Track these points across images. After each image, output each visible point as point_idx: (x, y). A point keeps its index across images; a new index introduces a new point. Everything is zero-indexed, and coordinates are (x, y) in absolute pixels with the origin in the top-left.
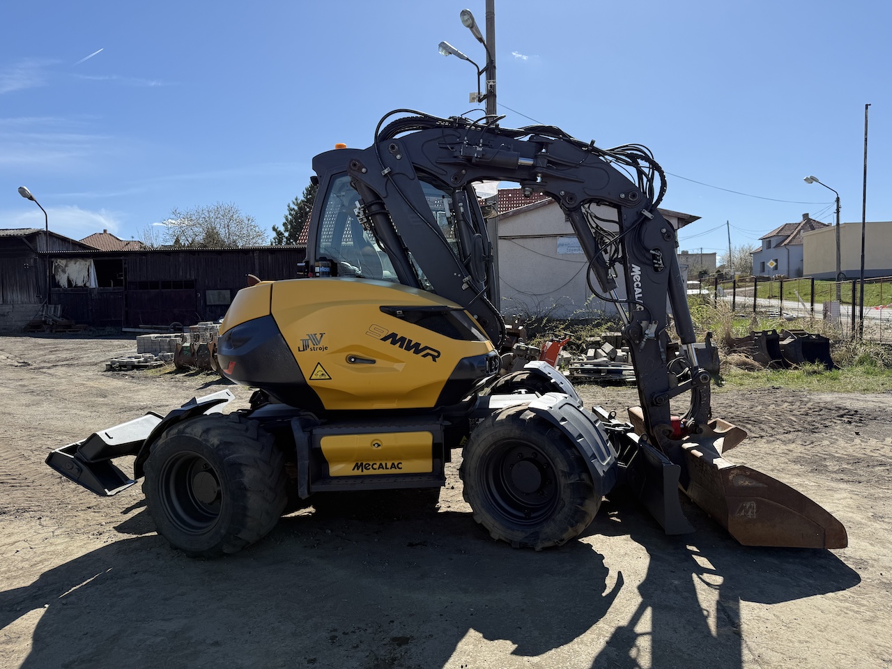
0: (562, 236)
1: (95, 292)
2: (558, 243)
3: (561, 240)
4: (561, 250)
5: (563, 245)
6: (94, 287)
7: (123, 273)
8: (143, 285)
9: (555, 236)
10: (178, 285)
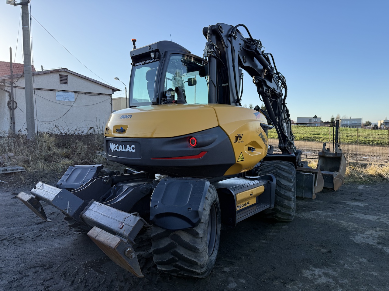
0: (58, 91)
2: (56, 94)
3: (58, 93)
4: (58, 98)
5: (59, 96)
9: (55, 90)
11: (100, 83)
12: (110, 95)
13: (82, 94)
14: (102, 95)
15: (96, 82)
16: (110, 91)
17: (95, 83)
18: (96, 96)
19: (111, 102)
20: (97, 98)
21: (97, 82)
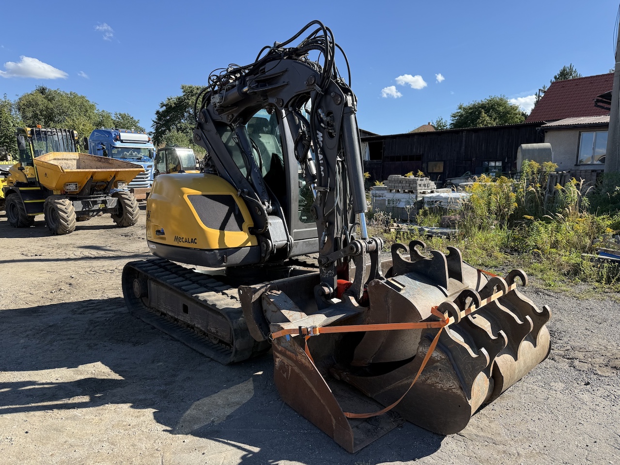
1: (368, 163)
6: (367, 160)
7: (382, 151)
8: (393, 159)
10: (412, 158)
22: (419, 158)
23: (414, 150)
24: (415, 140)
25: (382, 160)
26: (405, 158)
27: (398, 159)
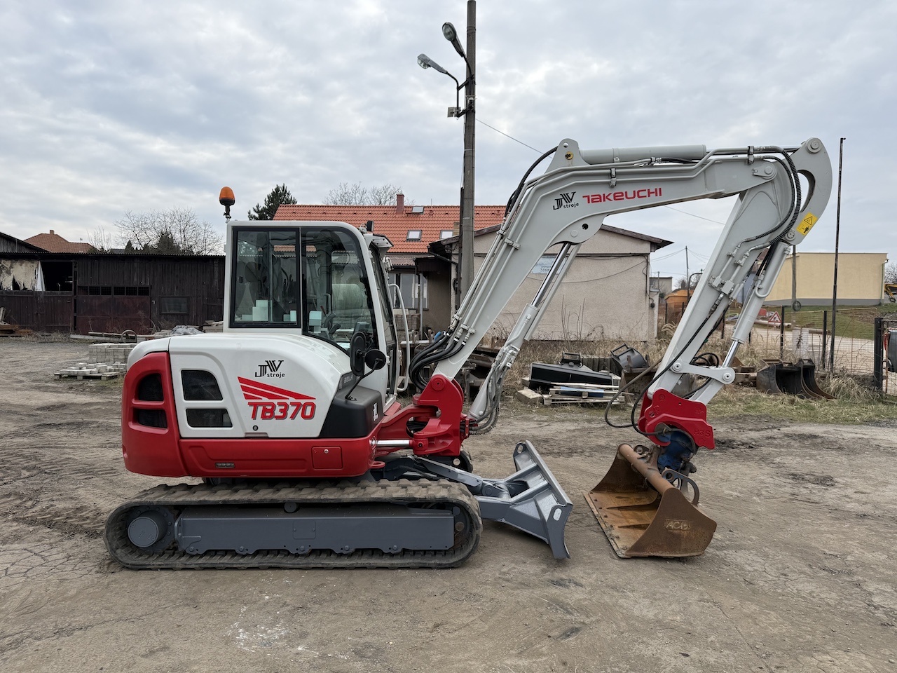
1: (42, 296)
4: (535, 270)
5: (537, 265)
6: (41, 290)
7: (73, 277)
10: (131, 291)
11: (621, 232)
12: (646, 255)
13: (582, 258)
14: (624, 258)
15: (614, 230)
16: (645, 248)
17: (610, 234)
18: (612, 261)
19: (645, 271)
20: (613, 266)
21: (616, 231)
22: (144, 291)
23: (135, 279)
24: (136, 265)
25: (73, 292)
26: (119, 291)
27: (106, 291)
